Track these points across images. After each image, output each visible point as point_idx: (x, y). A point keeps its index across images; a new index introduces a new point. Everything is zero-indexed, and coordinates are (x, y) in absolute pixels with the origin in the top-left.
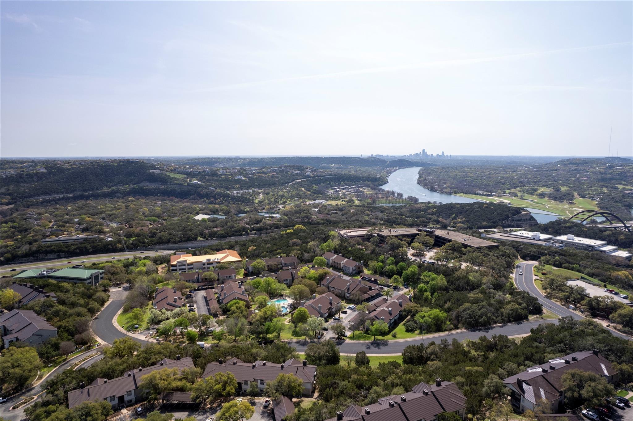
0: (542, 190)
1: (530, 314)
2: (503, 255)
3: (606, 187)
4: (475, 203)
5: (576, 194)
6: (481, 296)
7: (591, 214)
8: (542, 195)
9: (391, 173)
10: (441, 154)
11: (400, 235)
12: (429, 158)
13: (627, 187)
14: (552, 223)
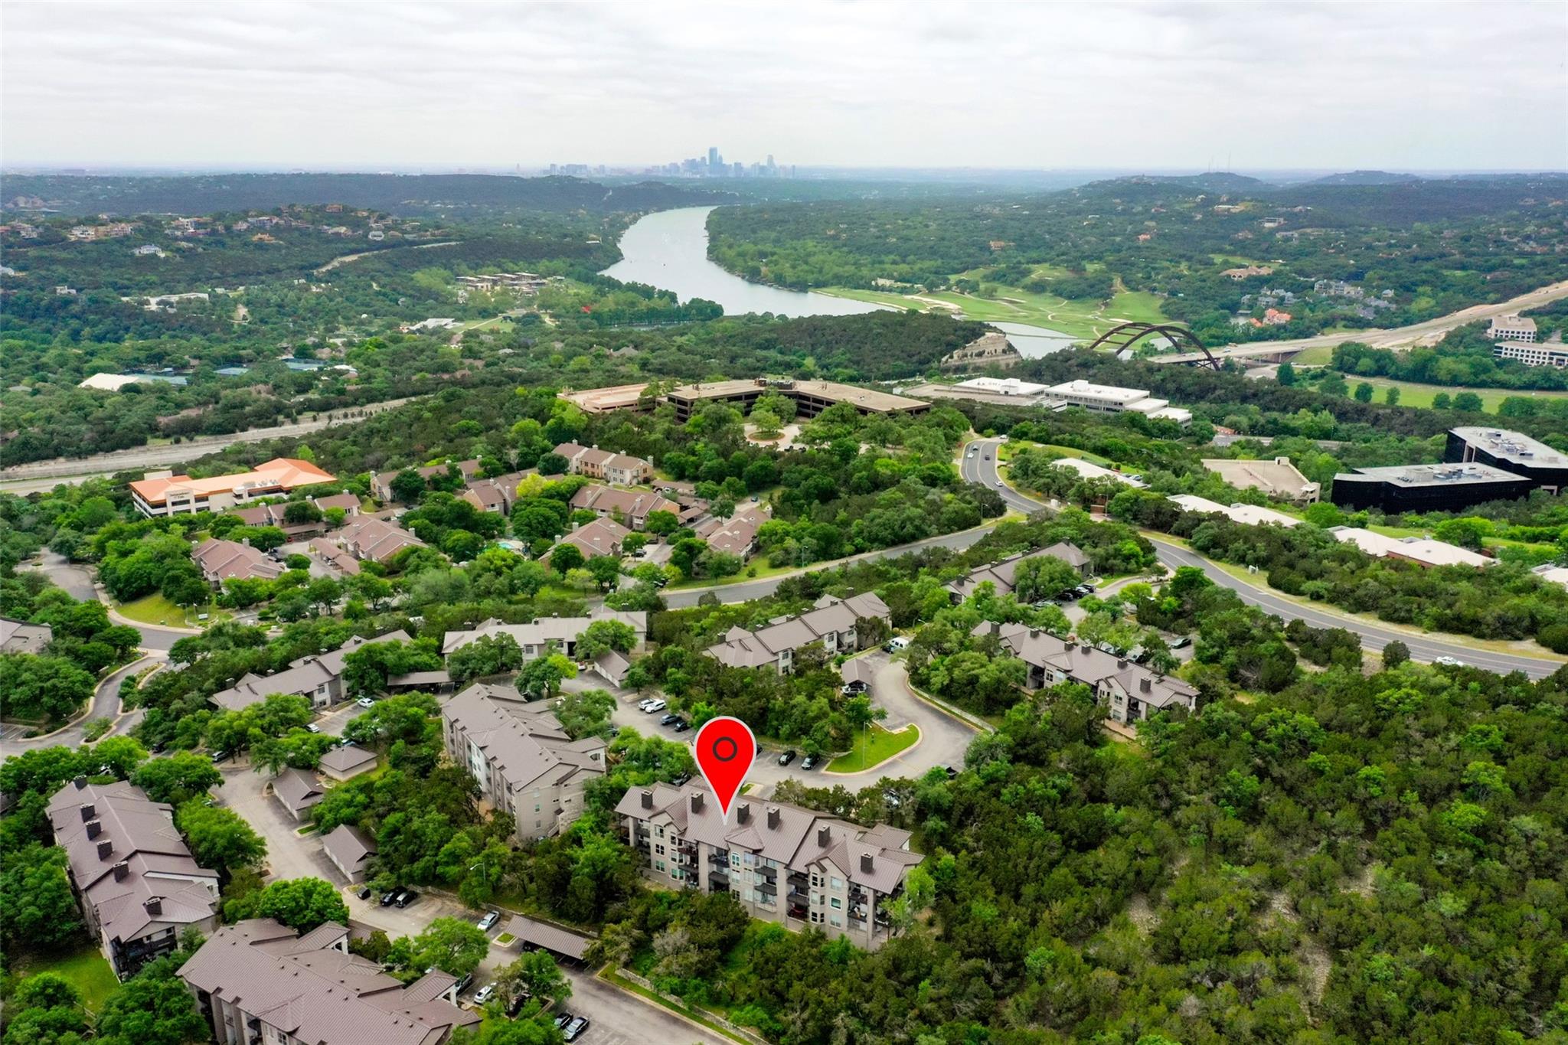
0: (1039, 272)
1: (985, 516)
2: (939, 425)
3: (1189, 259)
4: (872, 315)
5: (1117, 282)
6: (899, 495)
7: (1137, 332)
8: (1038, 288)
9: (625, 226)
10: (764, 163)
11: (722, 397)
12: (731, 175)
13: (1232, 259)
14: (1051, 358)
